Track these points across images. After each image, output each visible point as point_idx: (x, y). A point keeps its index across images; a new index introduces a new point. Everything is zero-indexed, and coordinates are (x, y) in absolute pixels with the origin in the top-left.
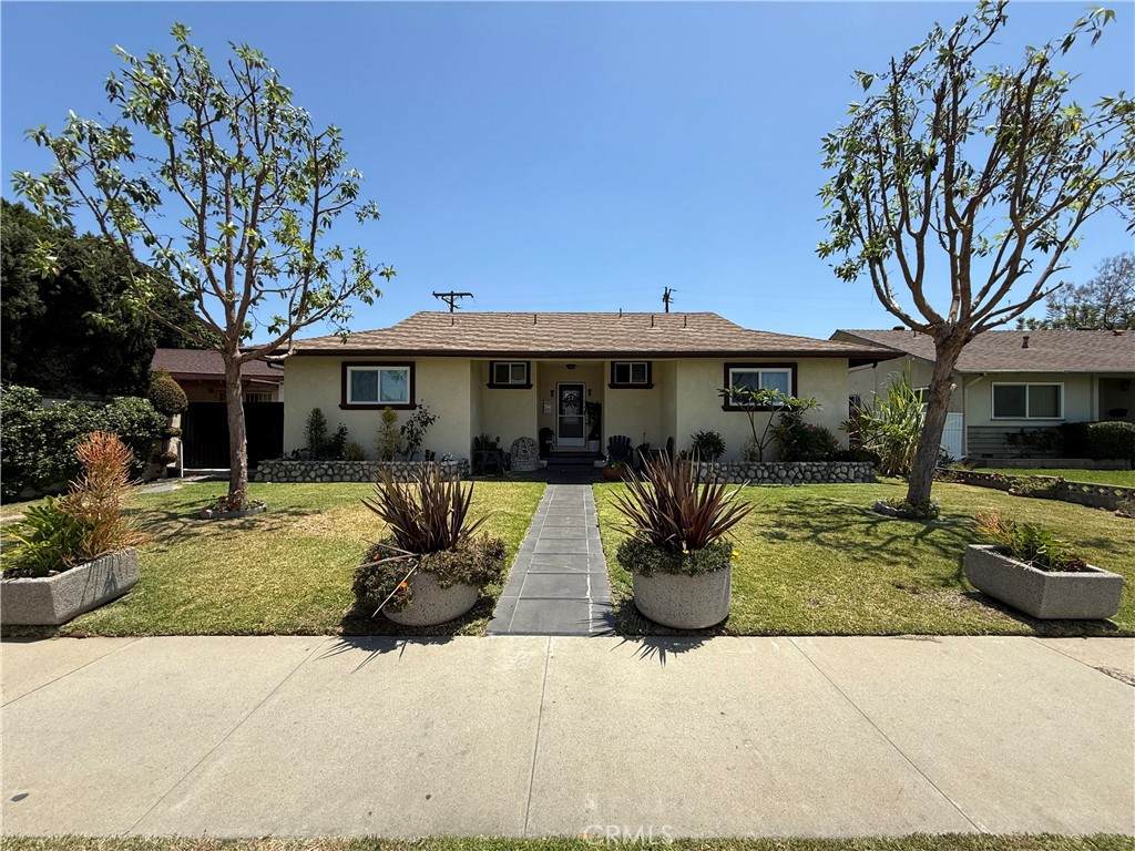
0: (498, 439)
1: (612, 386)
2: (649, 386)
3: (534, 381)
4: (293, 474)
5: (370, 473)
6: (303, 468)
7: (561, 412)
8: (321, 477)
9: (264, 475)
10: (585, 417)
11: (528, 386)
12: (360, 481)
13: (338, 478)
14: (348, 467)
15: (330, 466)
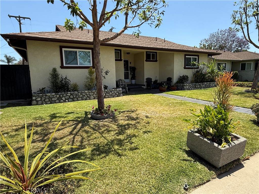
1: (146, 61)
2: (156, 61)
4: (53, 99)
5: (90, 95)
6: (58, 96)
8: (68, 99)
9: (37, 101)
10: (129, 72)
11: (121, 60)
12: (86, 99)
13: (76, 99)
14: (79, 94)
15: (71, 94)
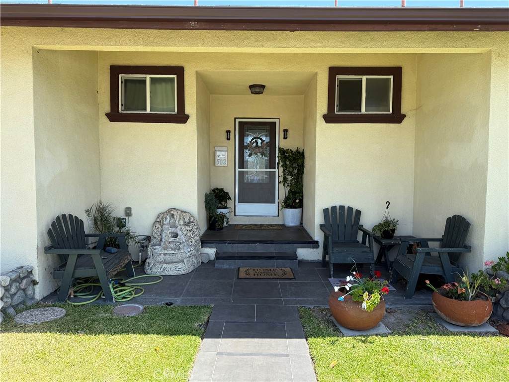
0: (128, 211)
1: (330, 118)
2: (397, 117)
3: (191, 108)
7: (242, 164)
10: (279, 172)
11: (181, 118)
